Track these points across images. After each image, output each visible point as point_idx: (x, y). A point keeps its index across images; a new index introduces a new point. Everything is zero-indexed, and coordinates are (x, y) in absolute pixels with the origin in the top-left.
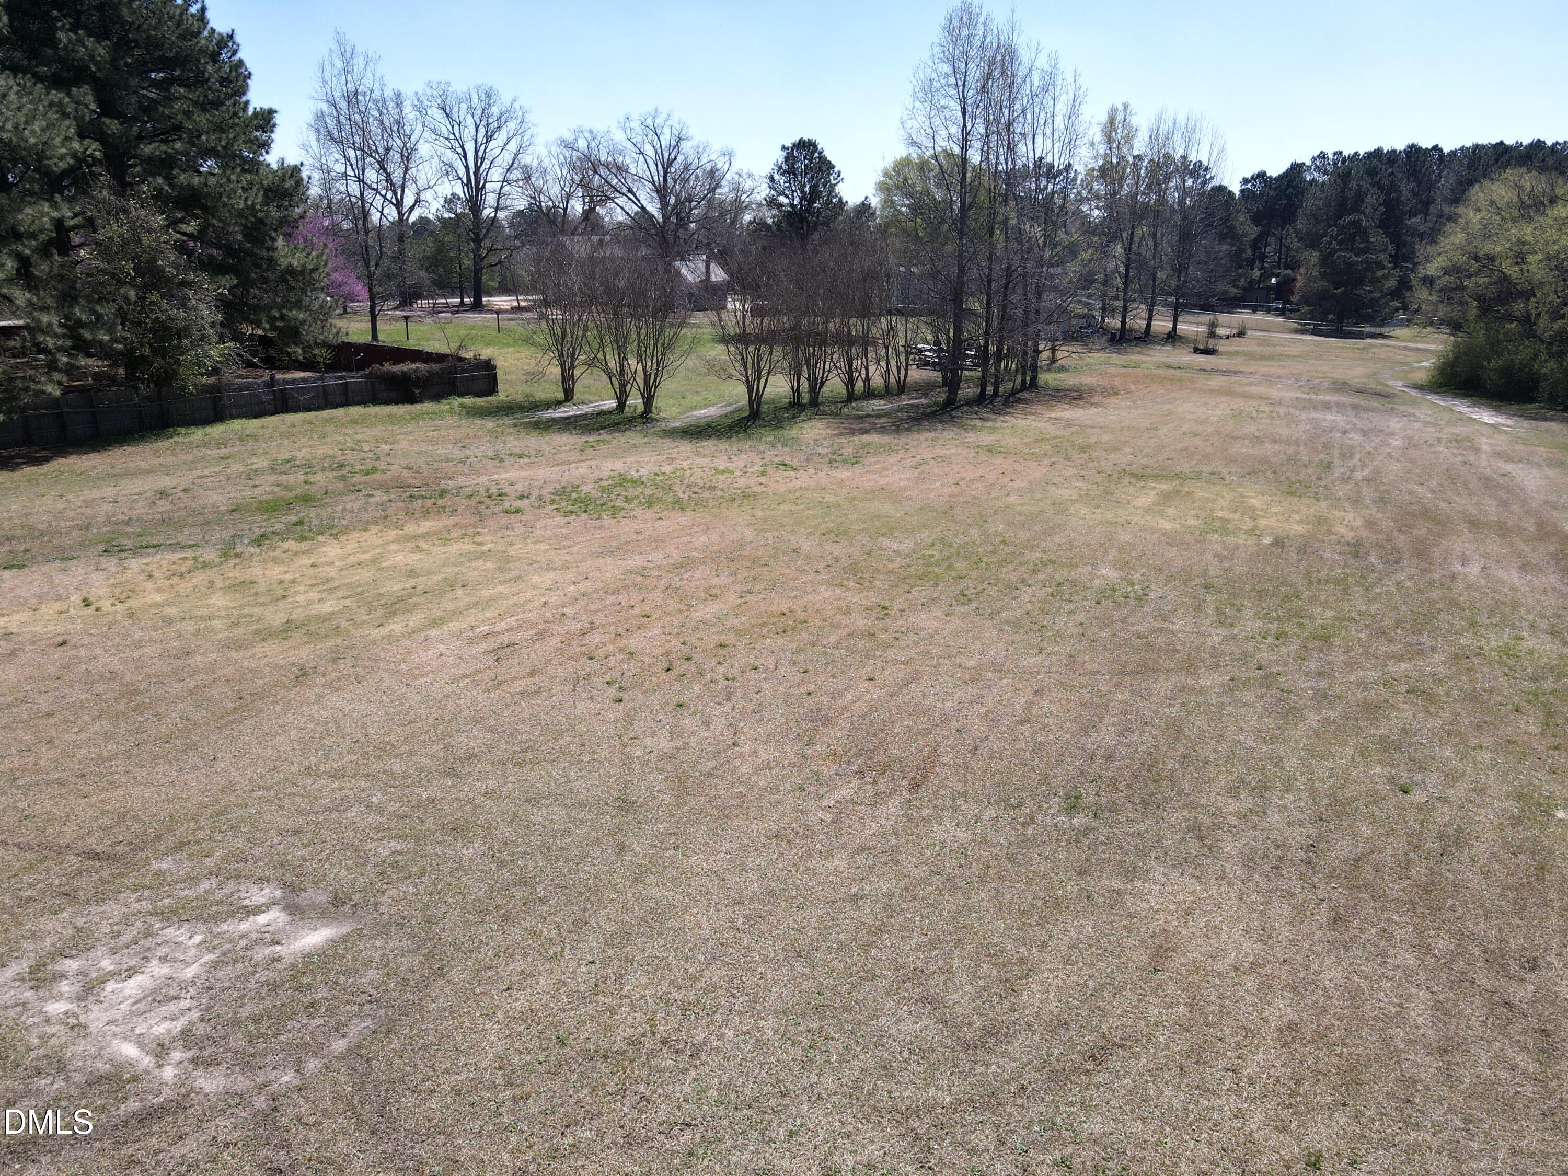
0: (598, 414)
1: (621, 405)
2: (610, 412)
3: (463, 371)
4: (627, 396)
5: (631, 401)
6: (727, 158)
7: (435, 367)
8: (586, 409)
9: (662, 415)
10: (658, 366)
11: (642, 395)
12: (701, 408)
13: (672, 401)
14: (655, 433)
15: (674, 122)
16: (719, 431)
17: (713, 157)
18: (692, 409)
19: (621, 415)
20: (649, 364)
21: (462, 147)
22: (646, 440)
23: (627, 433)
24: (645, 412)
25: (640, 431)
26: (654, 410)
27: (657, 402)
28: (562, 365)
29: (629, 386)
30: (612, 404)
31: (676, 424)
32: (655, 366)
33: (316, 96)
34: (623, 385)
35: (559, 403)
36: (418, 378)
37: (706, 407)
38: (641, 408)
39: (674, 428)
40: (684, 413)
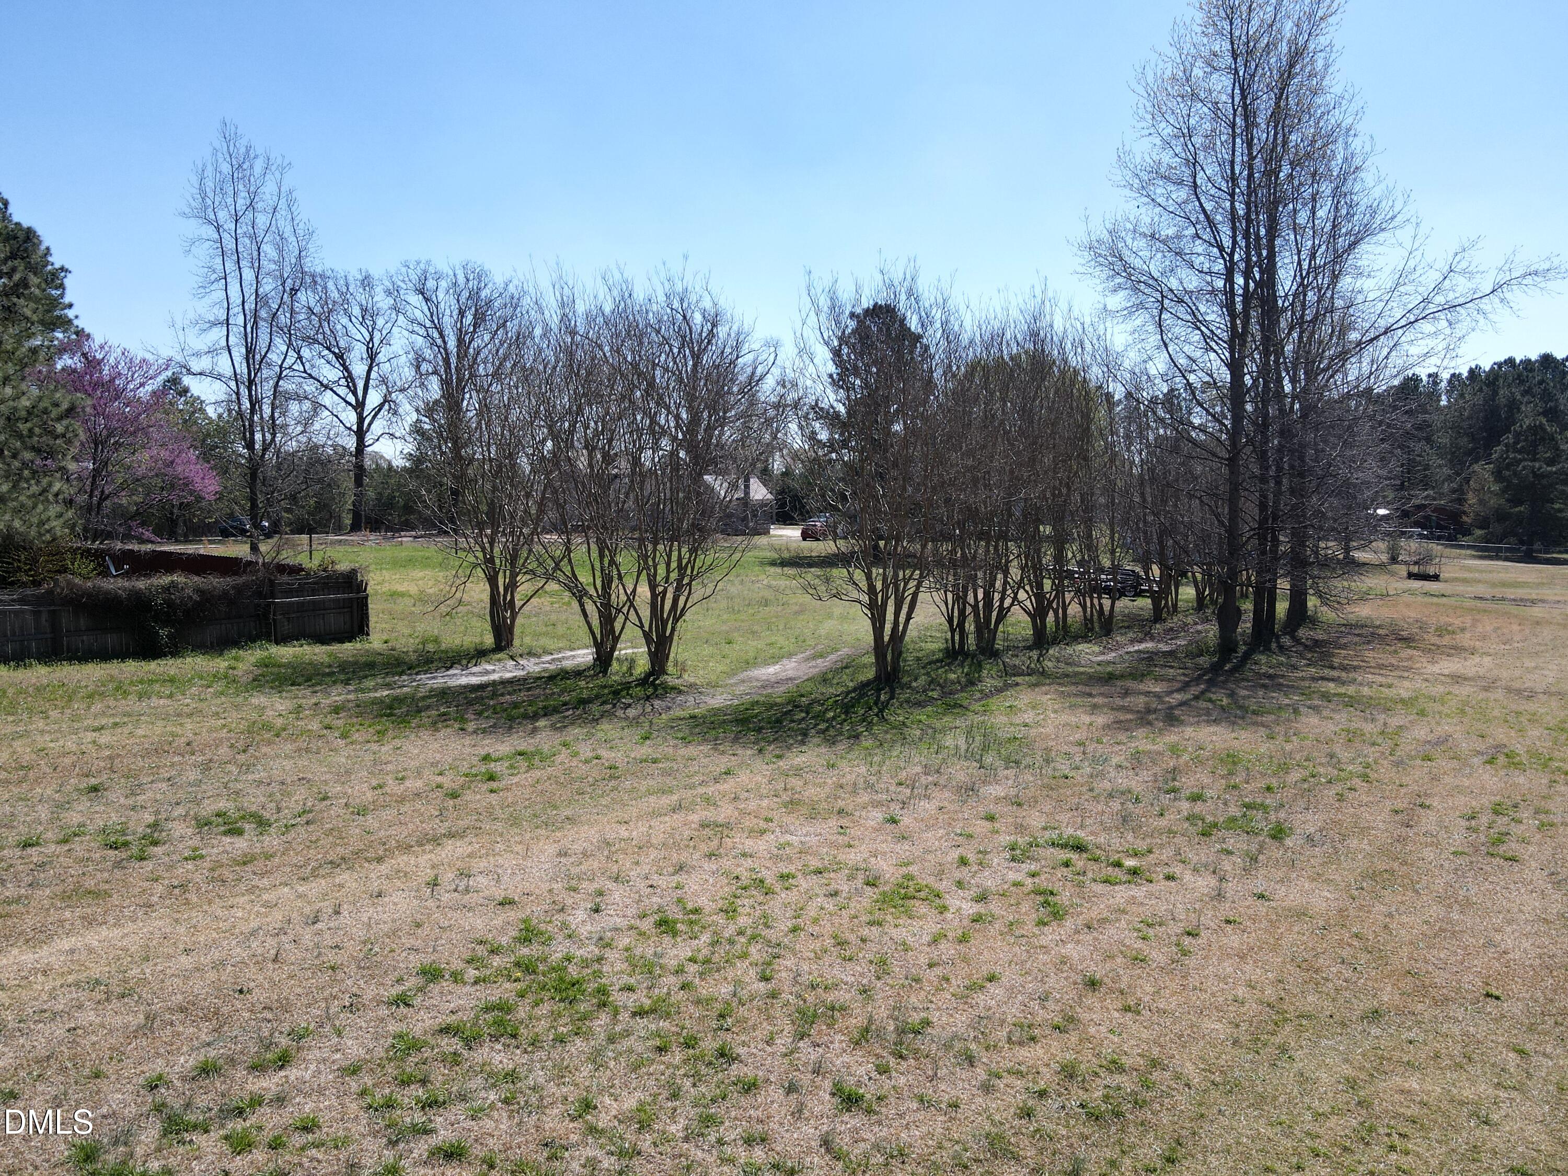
0: (552, 678)
1: (604, 659)
2: (578, 673)
3: (289, 593)
4: (616, 639)
5: (624, 650)
6: (772, 349)
7: (215, 582)
8: (532, 666)
9: (688, 678)
10: (682, 576)
11: (647, 636)
12: (766, 663)
13: (707, 650)
14: (672, 725)
15: (707, 304)
16: (820, 717)
17: (755, 346)
18: (748, 664)
19: (601, 681)
20: (661, 571)
21: (442, 336)
22: (645, 750)
23: (605, 725)
24: (649, 675)
25: (635, 722)
26: (670, 668)
27: (678, 651)
28: (492, 580)
29: (621, 619)
30: (585, 656)
31: (718, 700)
32: (674, 575)
33: (187, 210)
34: (607, 619)
35: (480, 654)
36: (170, 603)
37: (775, 659)
38: (643, 665)
39: (716, 712)
40: (733, 673)
